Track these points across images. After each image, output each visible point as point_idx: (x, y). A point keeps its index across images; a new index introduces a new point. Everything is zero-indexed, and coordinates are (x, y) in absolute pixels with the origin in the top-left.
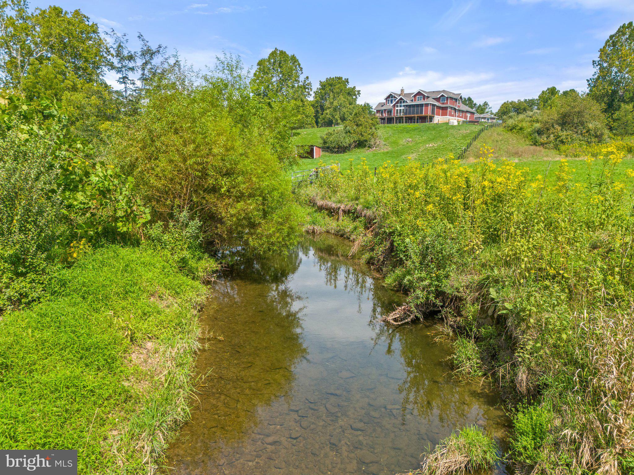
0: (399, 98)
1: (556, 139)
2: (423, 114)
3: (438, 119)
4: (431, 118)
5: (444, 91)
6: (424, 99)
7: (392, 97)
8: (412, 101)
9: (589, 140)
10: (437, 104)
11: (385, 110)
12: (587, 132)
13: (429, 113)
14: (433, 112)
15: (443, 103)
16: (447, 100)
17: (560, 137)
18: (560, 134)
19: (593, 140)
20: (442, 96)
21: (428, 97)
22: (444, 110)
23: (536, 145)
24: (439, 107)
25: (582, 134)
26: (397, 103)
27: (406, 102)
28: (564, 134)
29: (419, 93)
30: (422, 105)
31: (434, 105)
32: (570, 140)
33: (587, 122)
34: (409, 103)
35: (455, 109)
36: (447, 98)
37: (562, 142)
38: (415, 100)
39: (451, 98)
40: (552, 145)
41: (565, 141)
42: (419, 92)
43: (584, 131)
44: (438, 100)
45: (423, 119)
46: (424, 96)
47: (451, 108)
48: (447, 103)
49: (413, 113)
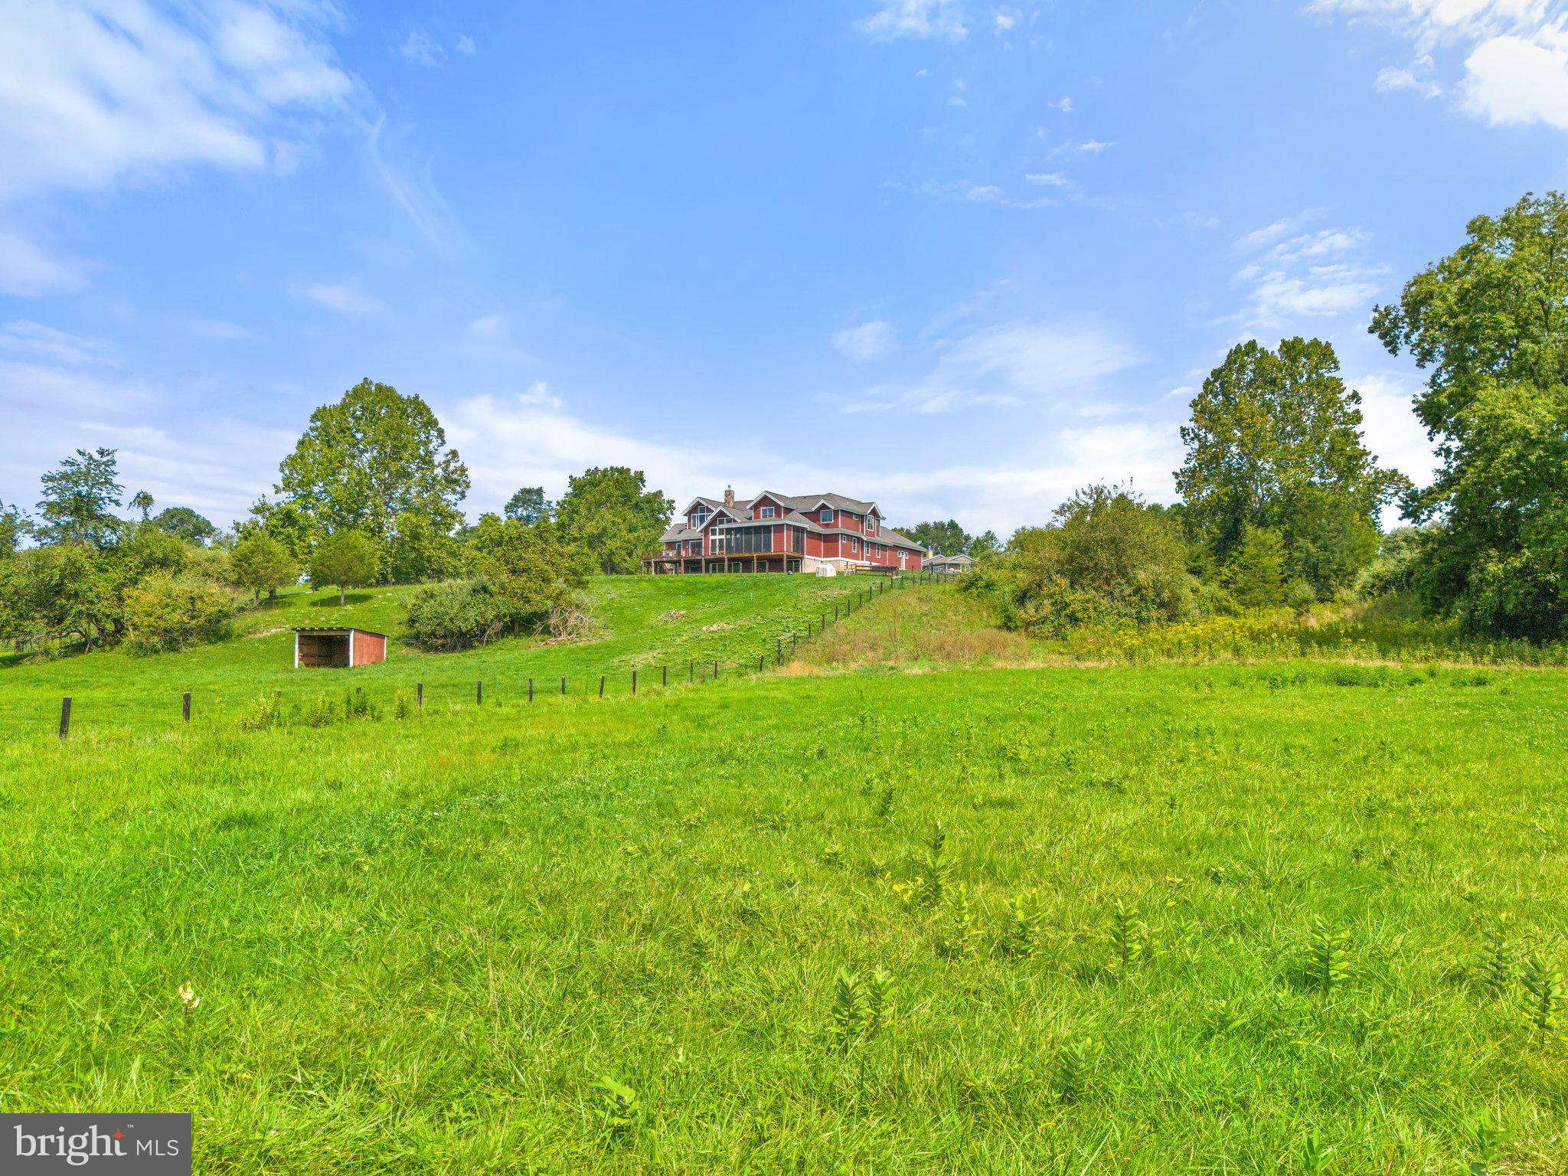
0: (716, 511)
1: (1059, 612)
2: (772, 552)
3: (811, 564)
4: (794, 563)
5: (829, 496)
6: (778, 515)
7: (702, 511)
8: (750, 519)
9: (1144, 614)
10: (808, 525)
11: (686, 542)
12: (1136, 592)
13: (787, 549)
14: (798, 545)
15: (827, 526)
16: (836, 517)
17: (1067, 605)
18: (1069, 597)
19: (1154, 614)
20: (824, 507)
21: (788, 510)
22: (828, 543)
23: (1009, 629)
24: (812, 535)
25: (1123, 599)
26: (713, 522)
27: (735, 521)
28: (1076, 598)
29: (765, 500)
30: (767, 529)
31: (798, 530)
32: (1092, 614)
33: (1134, 566)
34: (740, 522)
35: (860, 540)
36: (836, 512)
37: (1074, 620)
38: (757, 517)
39: (848, 514)
40: (1048, 628)
41: (1079, 615)
42: (765, 498)
43: (1128, 591)
44: (813, 516)
45: (775, 563)
46: (778, 507)
47: (849, 537)
48: (836, 525)
49: (748, 549)
